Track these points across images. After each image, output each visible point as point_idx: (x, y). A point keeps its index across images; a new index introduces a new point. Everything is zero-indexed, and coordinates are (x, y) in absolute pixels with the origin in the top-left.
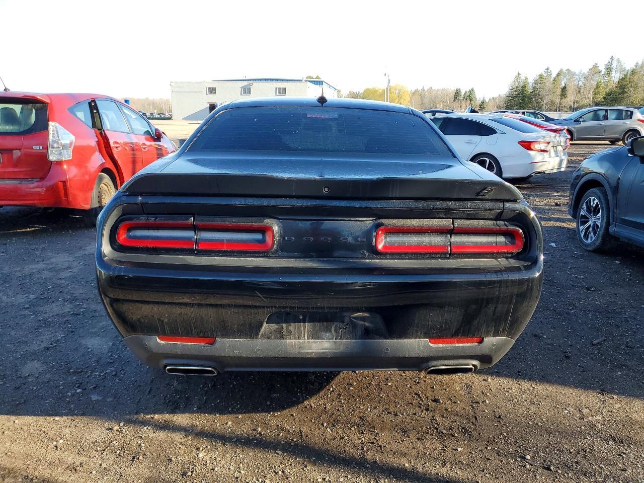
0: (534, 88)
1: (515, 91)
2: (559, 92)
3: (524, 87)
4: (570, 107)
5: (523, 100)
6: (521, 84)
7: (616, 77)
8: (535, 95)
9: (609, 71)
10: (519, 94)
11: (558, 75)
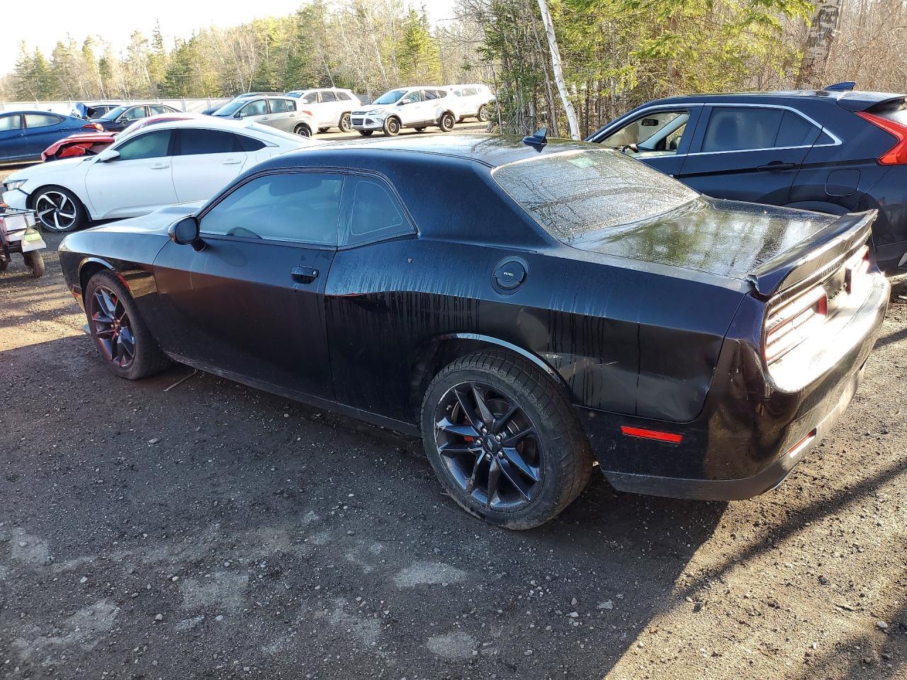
0: (55, 62)
1: (26, 68)
2: (97, 68)
3: (38, 61)
4: (123, 91)
5: (42, 82)
6: (32, 56)
7: (169, 47)
8: (61, 73)
9: (159, 41)
10: (33, 73)
11: (86, 43)
